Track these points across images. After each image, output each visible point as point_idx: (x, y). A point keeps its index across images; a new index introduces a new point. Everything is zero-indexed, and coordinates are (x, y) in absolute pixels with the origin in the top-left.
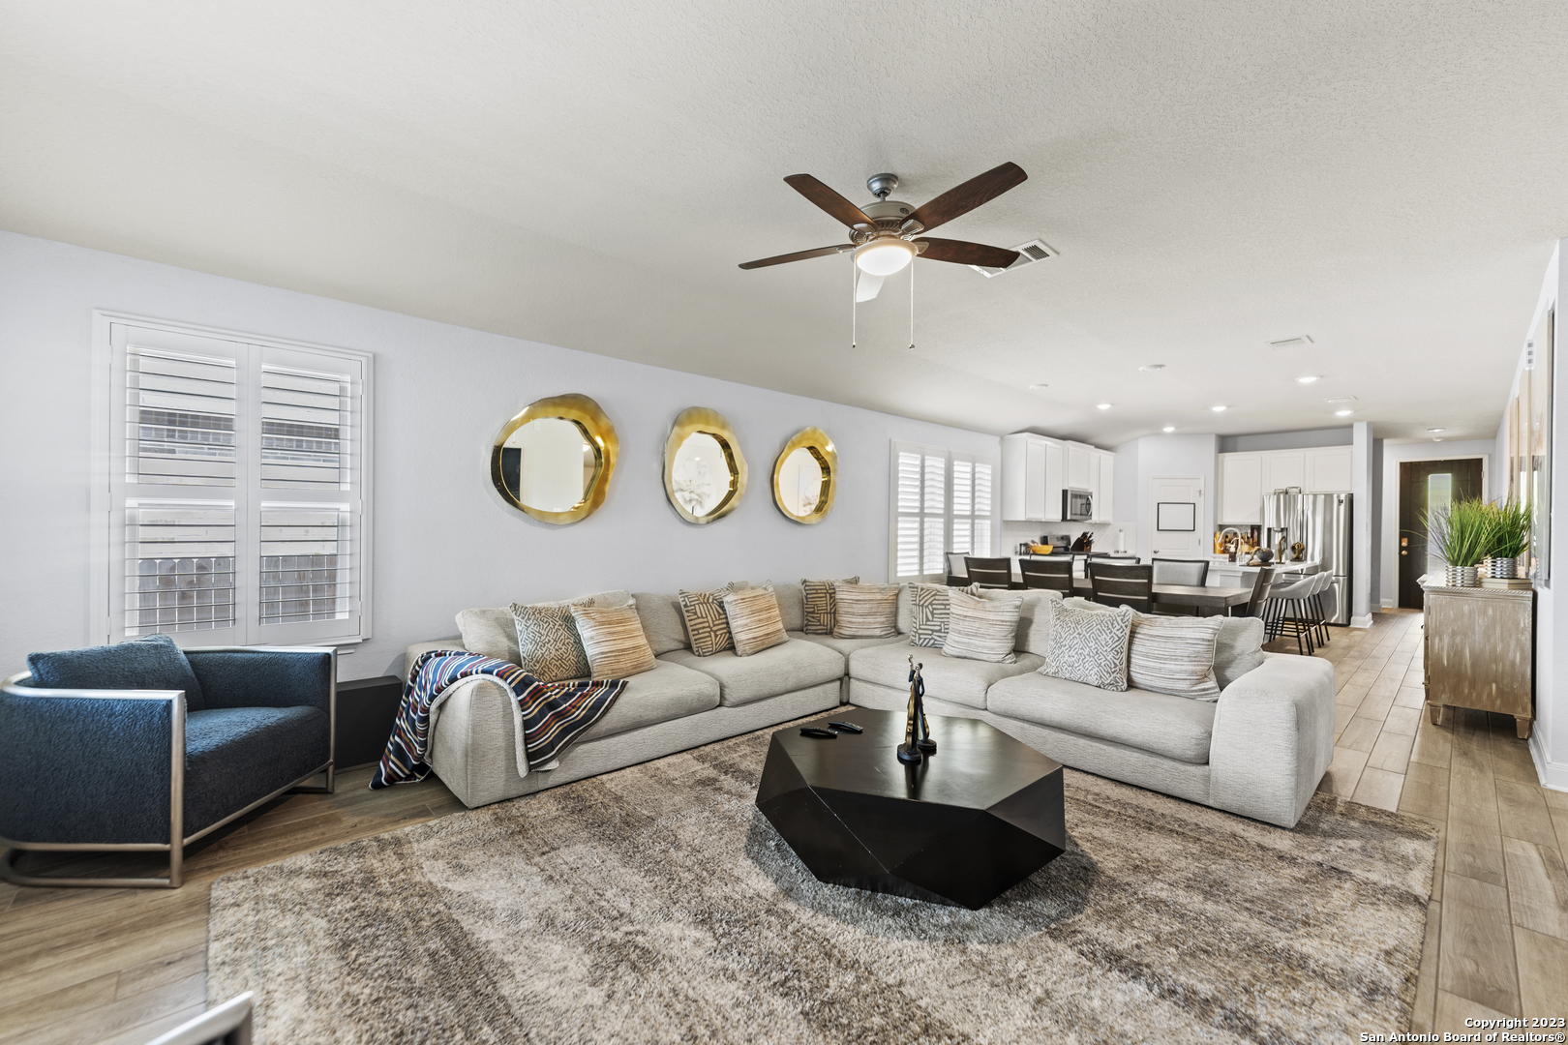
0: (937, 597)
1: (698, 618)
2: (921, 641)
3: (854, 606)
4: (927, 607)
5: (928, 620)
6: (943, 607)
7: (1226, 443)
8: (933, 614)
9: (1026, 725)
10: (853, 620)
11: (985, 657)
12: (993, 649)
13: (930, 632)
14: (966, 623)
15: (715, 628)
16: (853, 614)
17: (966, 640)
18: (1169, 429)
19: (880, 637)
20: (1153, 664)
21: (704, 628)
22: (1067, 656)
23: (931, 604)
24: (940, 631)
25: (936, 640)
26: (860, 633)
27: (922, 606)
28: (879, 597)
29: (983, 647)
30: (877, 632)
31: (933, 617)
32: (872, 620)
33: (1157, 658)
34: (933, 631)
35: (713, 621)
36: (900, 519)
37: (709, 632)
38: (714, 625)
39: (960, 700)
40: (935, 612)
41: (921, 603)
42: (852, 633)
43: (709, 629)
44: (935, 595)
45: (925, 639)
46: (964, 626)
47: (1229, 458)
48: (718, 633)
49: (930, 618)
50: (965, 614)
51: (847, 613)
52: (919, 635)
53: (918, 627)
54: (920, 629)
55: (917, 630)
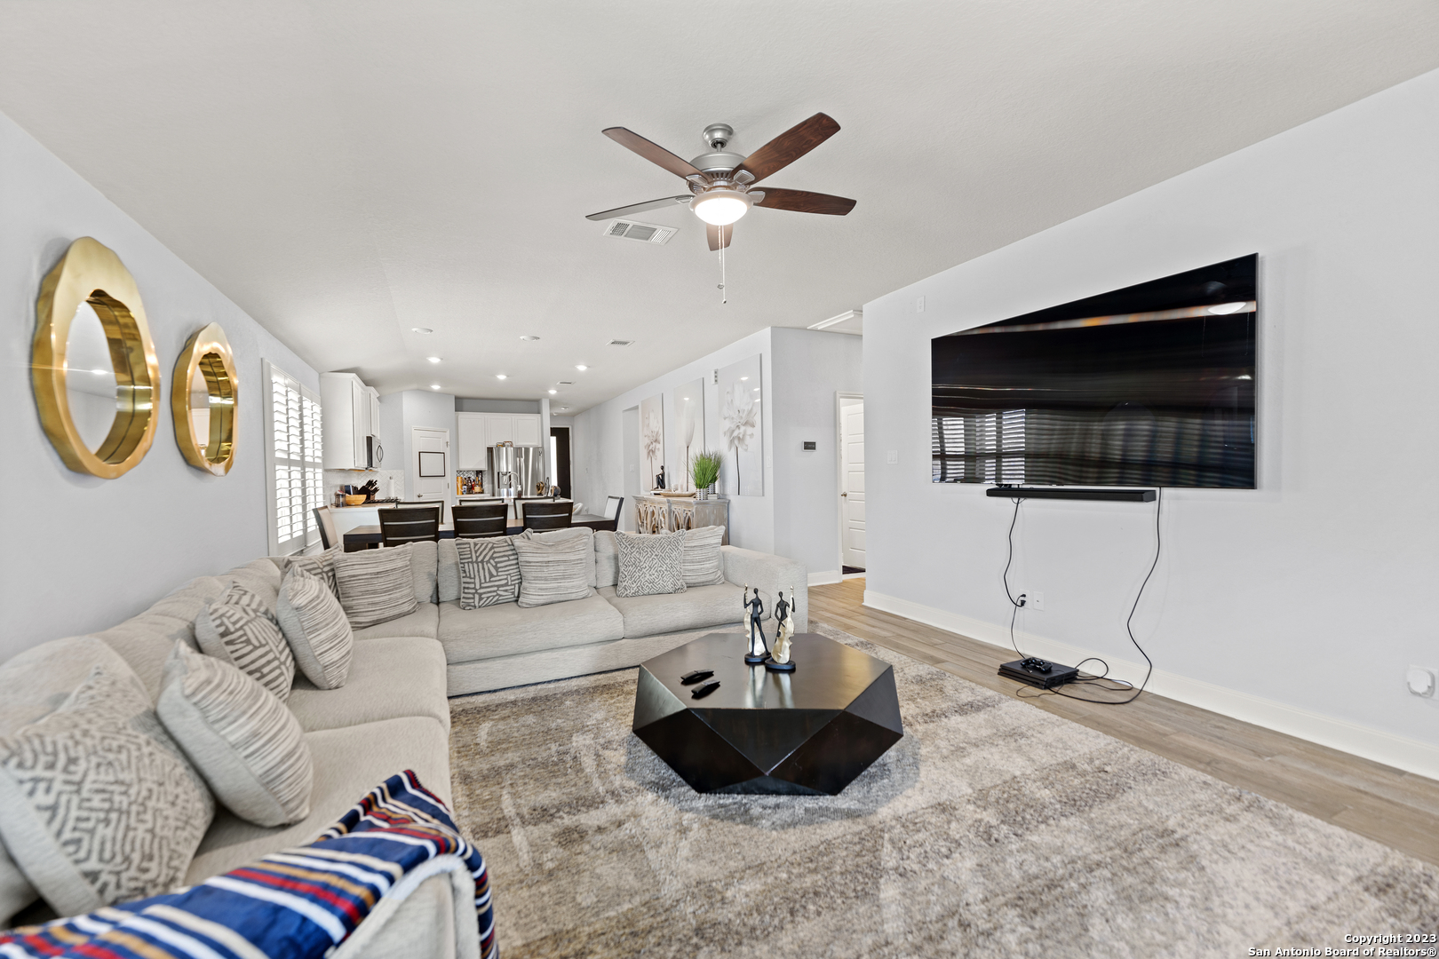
0: (496, 550)
1: (256, 648)
2: (482, 602)
3: (375, 581)
4: (488, 562)
5: (491, 576)
6: (507, 558)
7: (461, 403)
8: (496, 568)
9: (661, 638)
10: (377, 600)
11: (573, 596)
12: (580, 587)
13: (496, 589)
14: (551, 569)
15: (282, 658)
16: (375, 592)
17: (555, 585)
19: (408, 613)
21: (269, 662)
22: (648, 576)
23: (492, 558)
24: (506, 585)
25: (501, 596)
26: (387, 614)
27: (482, 562)
28: (399, 564)
29: (573, 587)
30: (406, 608)
31: (497, 572)
32: (398, 595)
33: (699, 562)
34: (498, 586)
35: (277, 647)
38: (280, 653)
39: (602, 638)
40: (499, 565)
41: (480, 559)
42: (375, 618)
43: (277, 663)
44: (492, 548)
45: (488, 598)
46: (546, 572)
47: (462, 417)
48: (288, 664)
49: (494, 573)
50: (546, 559)
52: (480, 594)
53: (478, 587)
54: (481, 588)
55: (477, 590)
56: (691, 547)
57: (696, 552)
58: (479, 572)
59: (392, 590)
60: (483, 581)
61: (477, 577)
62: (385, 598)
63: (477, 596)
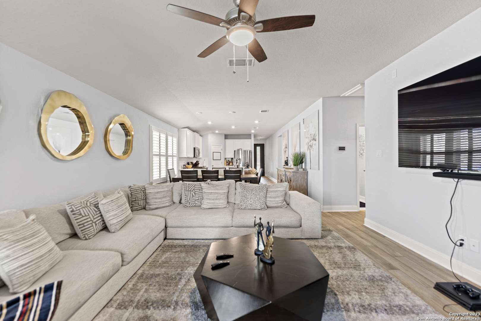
0: (196, 187)
1: (83, 217)
2: (190, 205)
3: (157, 195)
4: (192, 191)
5: (193, 196)
6: (199, 190)
7: (227, 137)
8: (195, 193)
9: (248, 229)
10: (157, 201)
11: (220, 207)
12: (223, 203)
13: (194, 201)
14: (212, 195)
15: (95, 221)
16: (156, 198)
17: (213, 202)
18: (217, 132)
19: (168, 206)
20: (272, 199)
21: (87, 222)
22: (249, 202)
23: (194, 190)
24: (198, 200)
25: (196, 203)
26: (160, 206)
27: (190, 191)
28: (166, 189)
29: (219, 203)
30: (167, 204)
31: (195, 195)
32: (164, 200)
33: (274, 198)
34: (195, 200)
35: (93, 217)
36: (154, 157)
37: (92, 224)
38: (94, 219)
39: (223, 225)
40: (196, 192)
41: (189, 190)
42: (156, 207)
43: (91, 222)
44: (195, 186)
45: (192, 204)
46: (211, 196)
47: (227, 140)
48: (97, 222)
49: (194, 195)
50: (211, 192)
51: (153, 198)
52: (189, 202)
53: (188, 200)
54: (189, 200)
55: (188, 201)
56: (271, 191)
57: (273, 194)
58: (189, 194)
59: (162, 198)
60: (190, 198)
61: (188, 196)
62: (159, 200)
63: (188, 203)
